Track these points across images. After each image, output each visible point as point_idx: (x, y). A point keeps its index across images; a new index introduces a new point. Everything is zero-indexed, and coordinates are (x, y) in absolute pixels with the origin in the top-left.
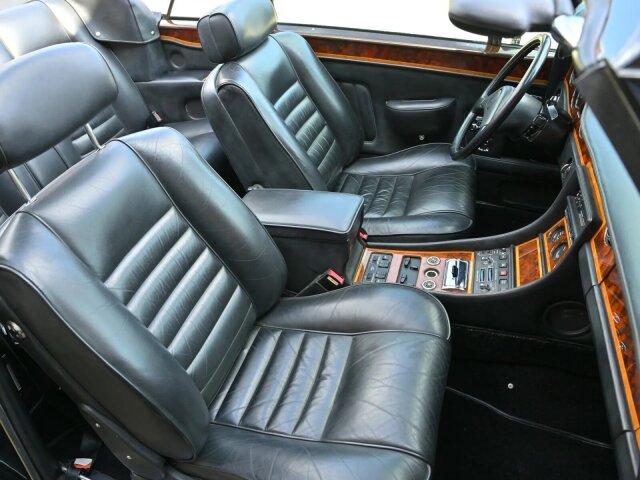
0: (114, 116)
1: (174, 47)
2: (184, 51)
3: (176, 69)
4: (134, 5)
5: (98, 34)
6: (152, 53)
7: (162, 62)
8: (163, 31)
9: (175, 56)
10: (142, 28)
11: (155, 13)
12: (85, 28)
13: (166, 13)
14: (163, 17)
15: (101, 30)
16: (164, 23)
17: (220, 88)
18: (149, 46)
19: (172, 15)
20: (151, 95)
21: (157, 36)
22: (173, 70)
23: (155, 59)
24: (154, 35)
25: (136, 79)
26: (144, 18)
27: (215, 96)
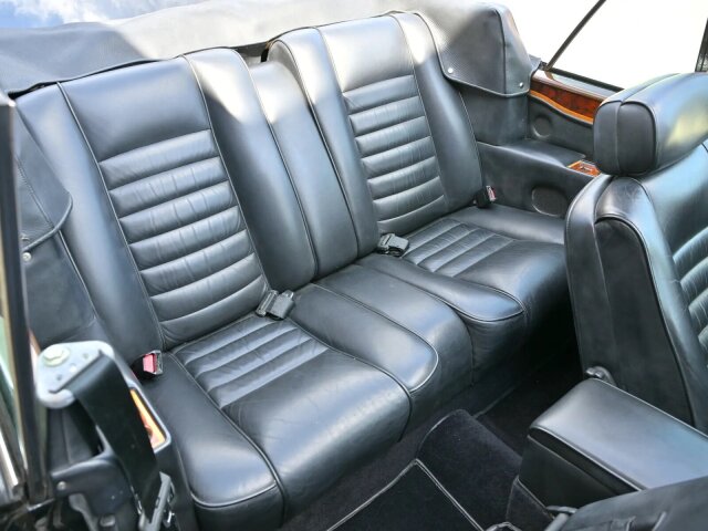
0: (437, 178)
1: (544, 110)
2: (556, 119)
3: (535, 138)
4: (509, 45)
5: (451, 70)
6: (512, 110)
7: (521, 124)
8: (536, 85)
9: (540, 121)
10: (509, 75)
11: (533, 58)
12: (436, 57)
13: (547, 61)
14: (543, 66)
15: (455, 67)
16: (541, 75)
17: (601, 219)
18: (511, 102)
19: (556, 66)
20: (493, 164)
21: (526, 90)
22: (533, 137)
23: (513, 120)
24: (520, 89)
25: (479, 138)
26: (515, 63)
27: (589, 226)
